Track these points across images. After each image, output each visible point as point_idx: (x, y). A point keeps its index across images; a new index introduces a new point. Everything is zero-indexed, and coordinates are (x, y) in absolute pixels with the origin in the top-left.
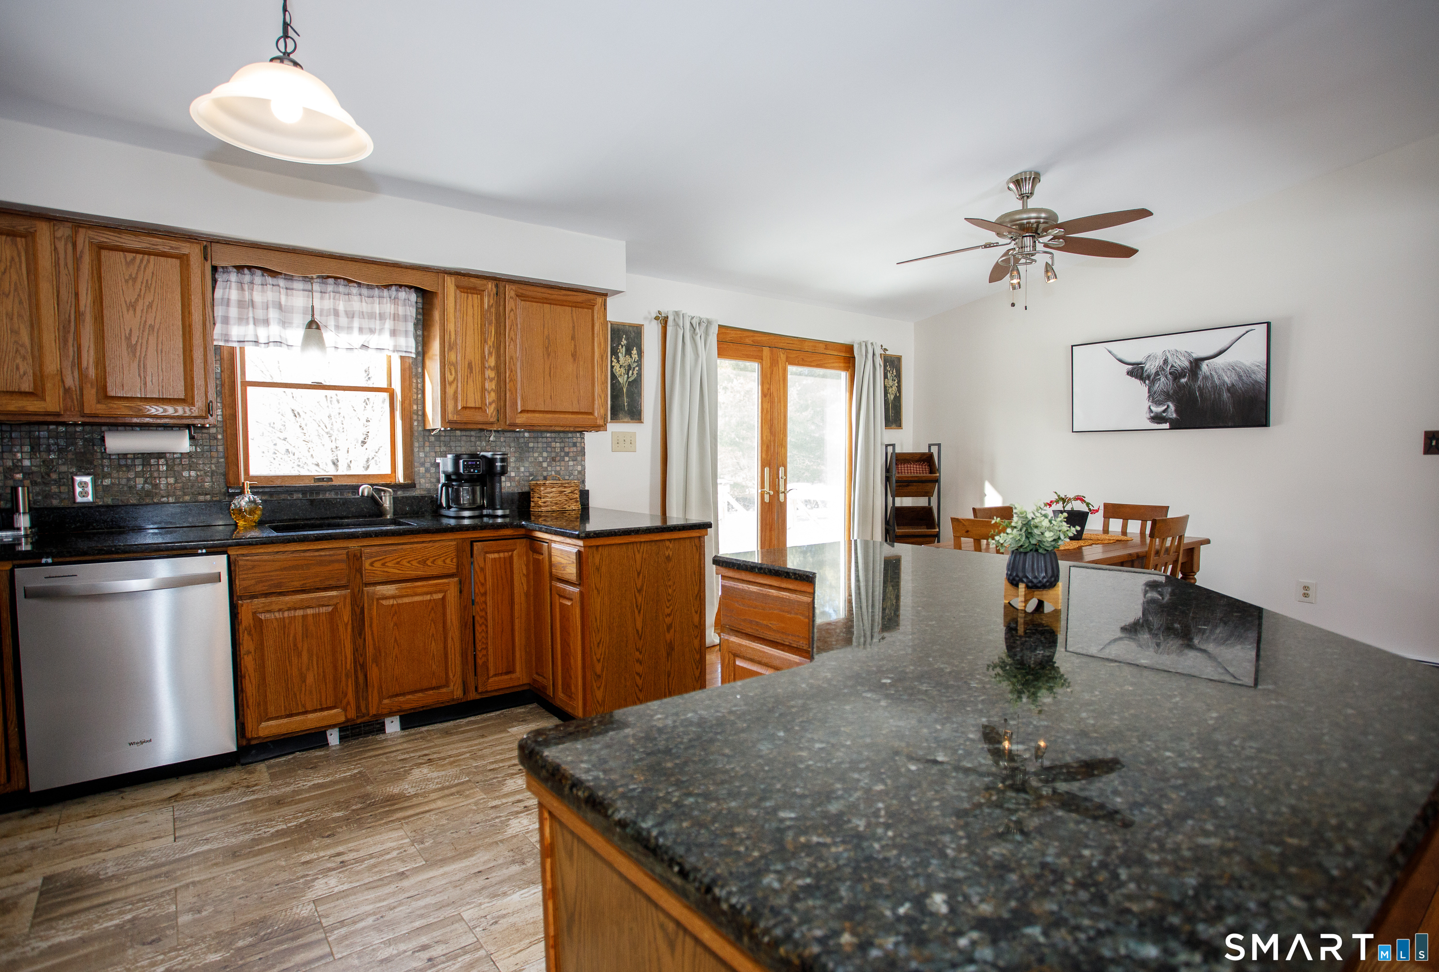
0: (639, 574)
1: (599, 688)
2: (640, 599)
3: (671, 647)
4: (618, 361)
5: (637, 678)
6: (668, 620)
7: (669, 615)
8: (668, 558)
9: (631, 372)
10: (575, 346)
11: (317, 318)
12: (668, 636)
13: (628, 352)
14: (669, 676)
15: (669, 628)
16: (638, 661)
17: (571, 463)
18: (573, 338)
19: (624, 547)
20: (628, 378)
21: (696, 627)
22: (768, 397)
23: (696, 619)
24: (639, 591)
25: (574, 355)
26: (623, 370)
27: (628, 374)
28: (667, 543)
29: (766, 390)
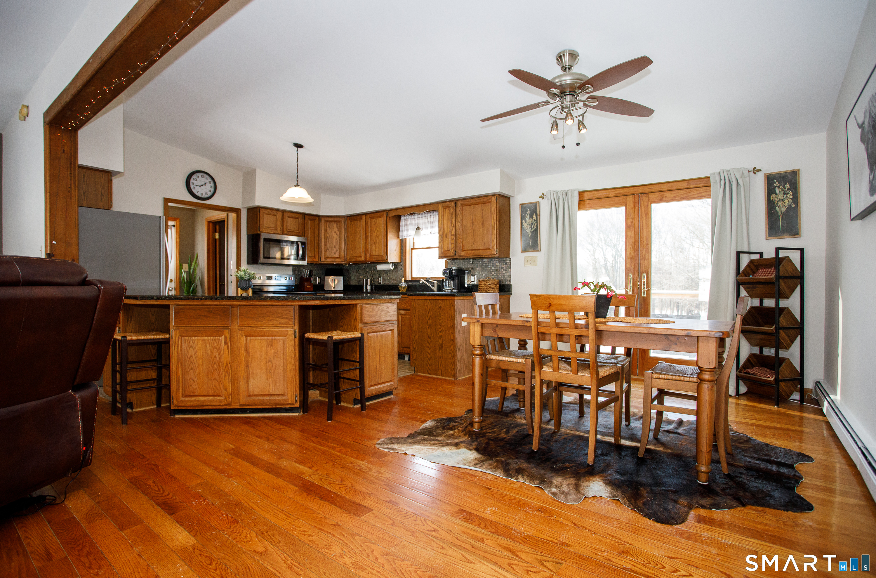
0: (429, 312)
1: (415, 353)
2: (429, 323)
3: (441, 346)
4: (526, 222)
5: (428, 354)
6: (440, 334)
7: (440, 332)
8: (440, 308)
9: (533, 226)
10: (483, 220)
11: (419, 226)
12: (440, 341)
13: (531, 217)
14: (440, 358)
15: (441, 337)
16: (428, 347)
17: (504, 272)
18: (482, 217)
19: (423, 300)
20: (531, 229)
21: (452, 340)
22: (631, 228)
23: (452, 336)
24: (429, 319)
25: (483, 225)
26: (529, 226)
27: (531, 228)
28: (440, 301)
29: (630, 223)
